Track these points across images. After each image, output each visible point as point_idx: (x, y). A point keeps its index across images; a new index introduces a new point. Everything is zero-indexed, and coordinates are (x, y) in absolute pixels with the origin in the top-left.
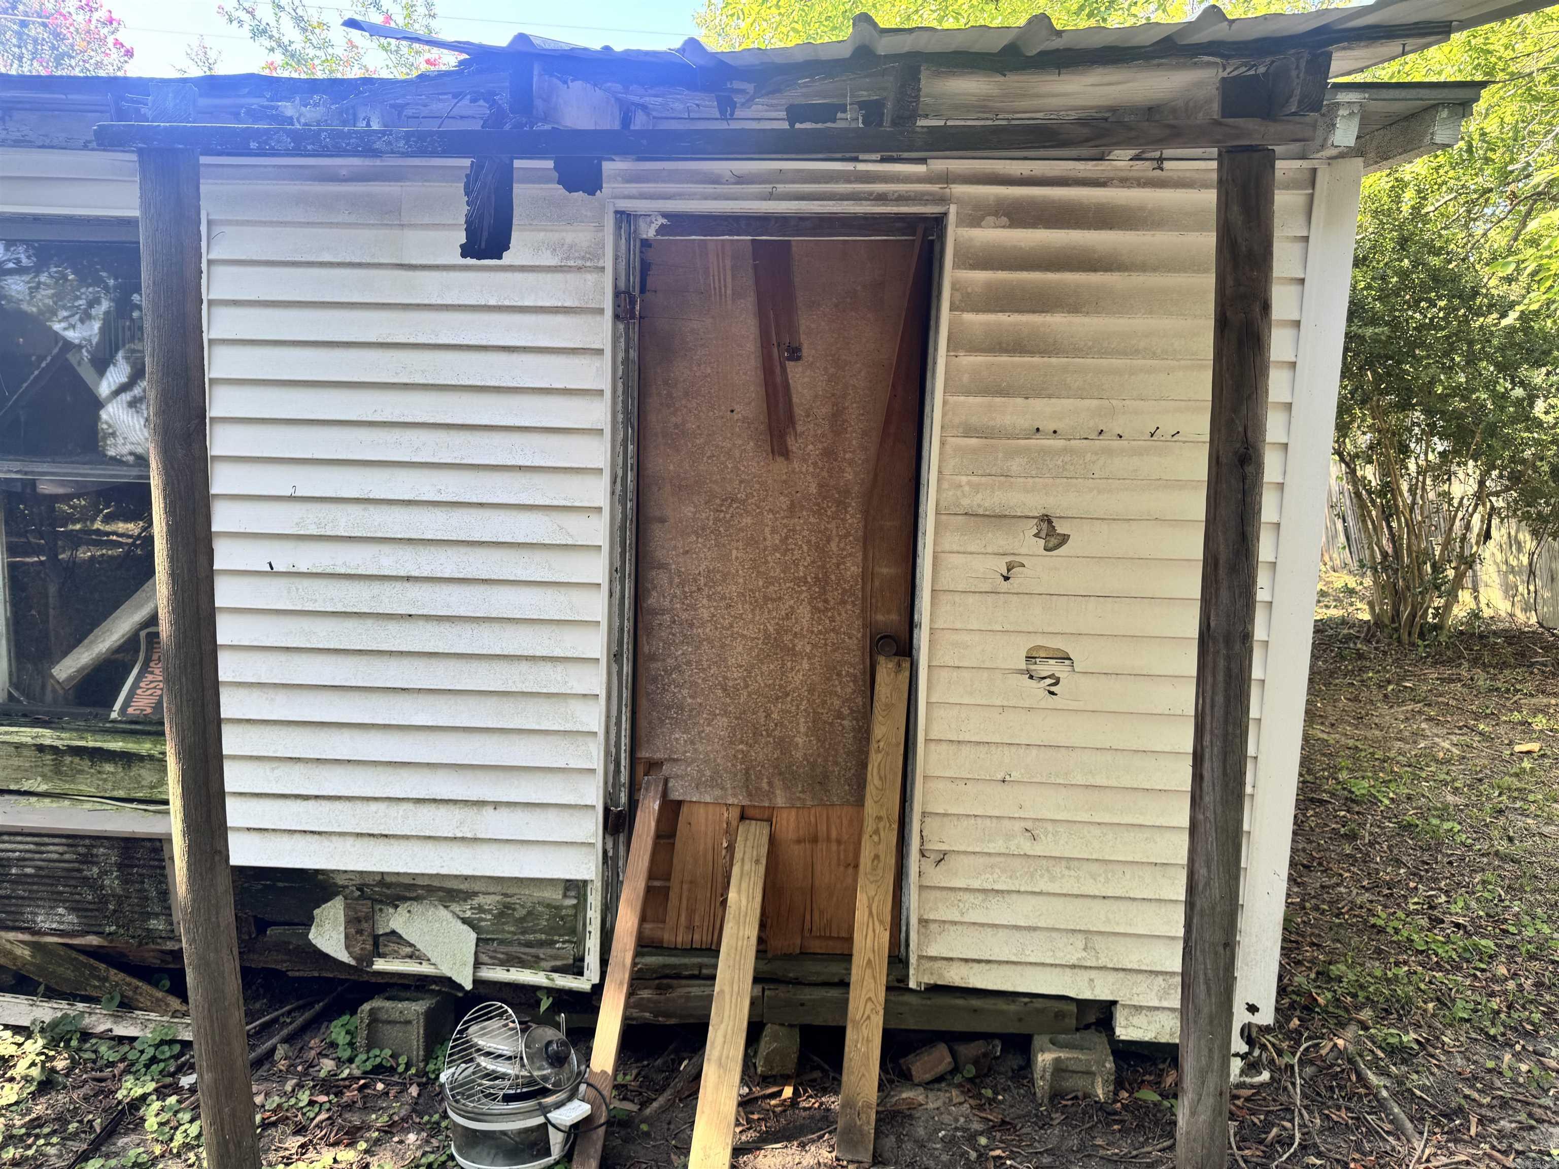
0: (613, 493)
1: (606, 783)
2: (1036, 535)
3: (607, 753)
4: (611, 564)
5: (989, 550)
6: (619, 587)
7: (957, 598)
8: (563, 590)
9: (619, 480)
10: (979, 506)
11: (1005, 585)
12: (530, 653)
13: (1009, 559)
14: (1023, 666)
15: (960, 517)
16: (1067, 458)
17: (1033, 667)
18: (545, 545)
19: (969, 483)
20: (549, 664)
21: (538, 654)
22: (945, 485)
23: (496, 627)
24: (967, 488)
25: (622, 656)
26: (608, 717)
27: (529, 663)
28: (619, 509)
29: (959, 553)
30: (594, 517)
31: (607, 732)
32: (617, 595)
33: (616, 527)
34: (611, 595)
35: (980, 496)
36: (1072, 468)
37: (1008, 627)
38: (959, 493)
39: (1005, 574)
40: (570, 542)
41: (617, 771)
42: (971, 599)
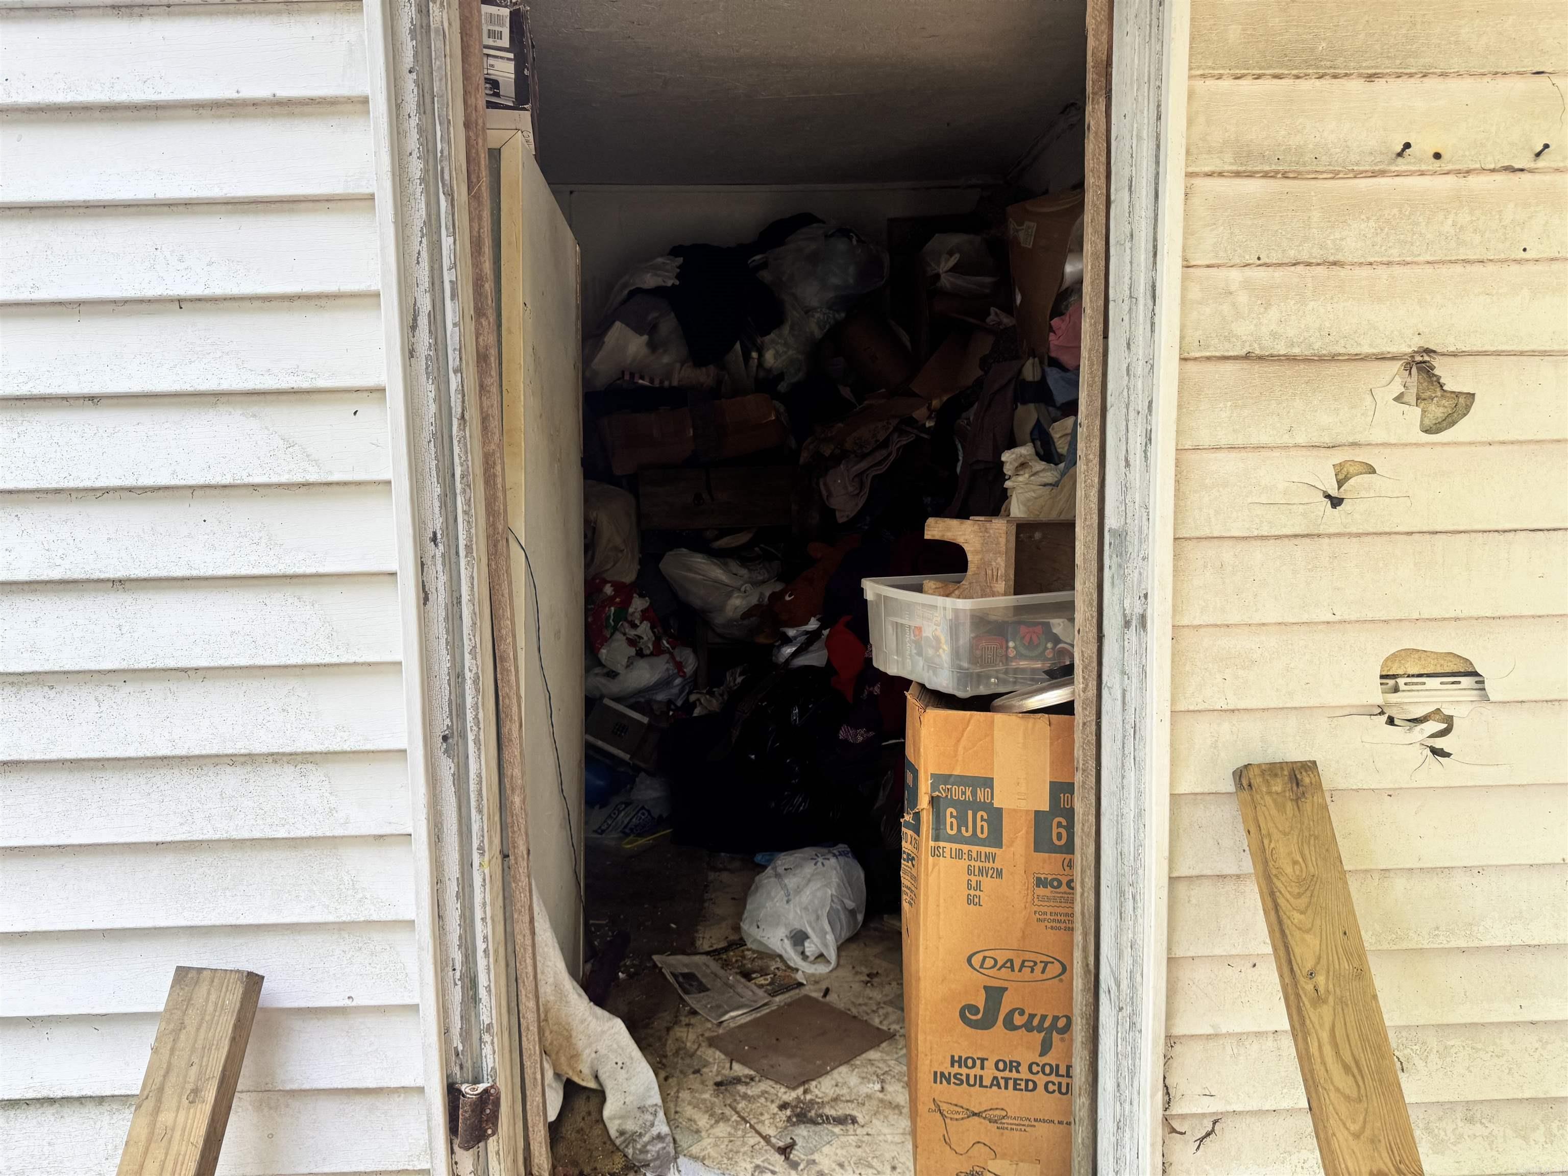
0: (410, 353)
1: (445, 1031)
2: (1399, 399)
3: (442, 964)
4: (419, 523)
5: (1301, 439)
6: (443, 578)
7: (1227, 553)
8: (308, 593)
9: (423, 321)
10: (1274, 335)
11: (1335, 519)
12: (241, 747)
13: (1338, 457)
14: (1376, 696)
15: (1229, 366)
16: (1464, 218)
17: (1393, 698)
18: (255, 487)
19: (1247, 285)
20: (290, 771)
21: (258, 748)
22: (1195, 293)
23: (156, 691)
24: (1243, 298)
25: (463, 736)
26: (438, 882)
27: (240, 771)
28: (428, 390)
29: (1232, 448)
30: (369, 411)
31: (439, 915)
32: (440, 598)
33: (426, 434)
34: (425, 597)
35: (1273, 314)
36: (1477, 238)
37: (1343, 613)
38: (1226, 308)
39: (1334, 492)
40: (312, 478)
41: (471, 998)
42: (1258, 553)
